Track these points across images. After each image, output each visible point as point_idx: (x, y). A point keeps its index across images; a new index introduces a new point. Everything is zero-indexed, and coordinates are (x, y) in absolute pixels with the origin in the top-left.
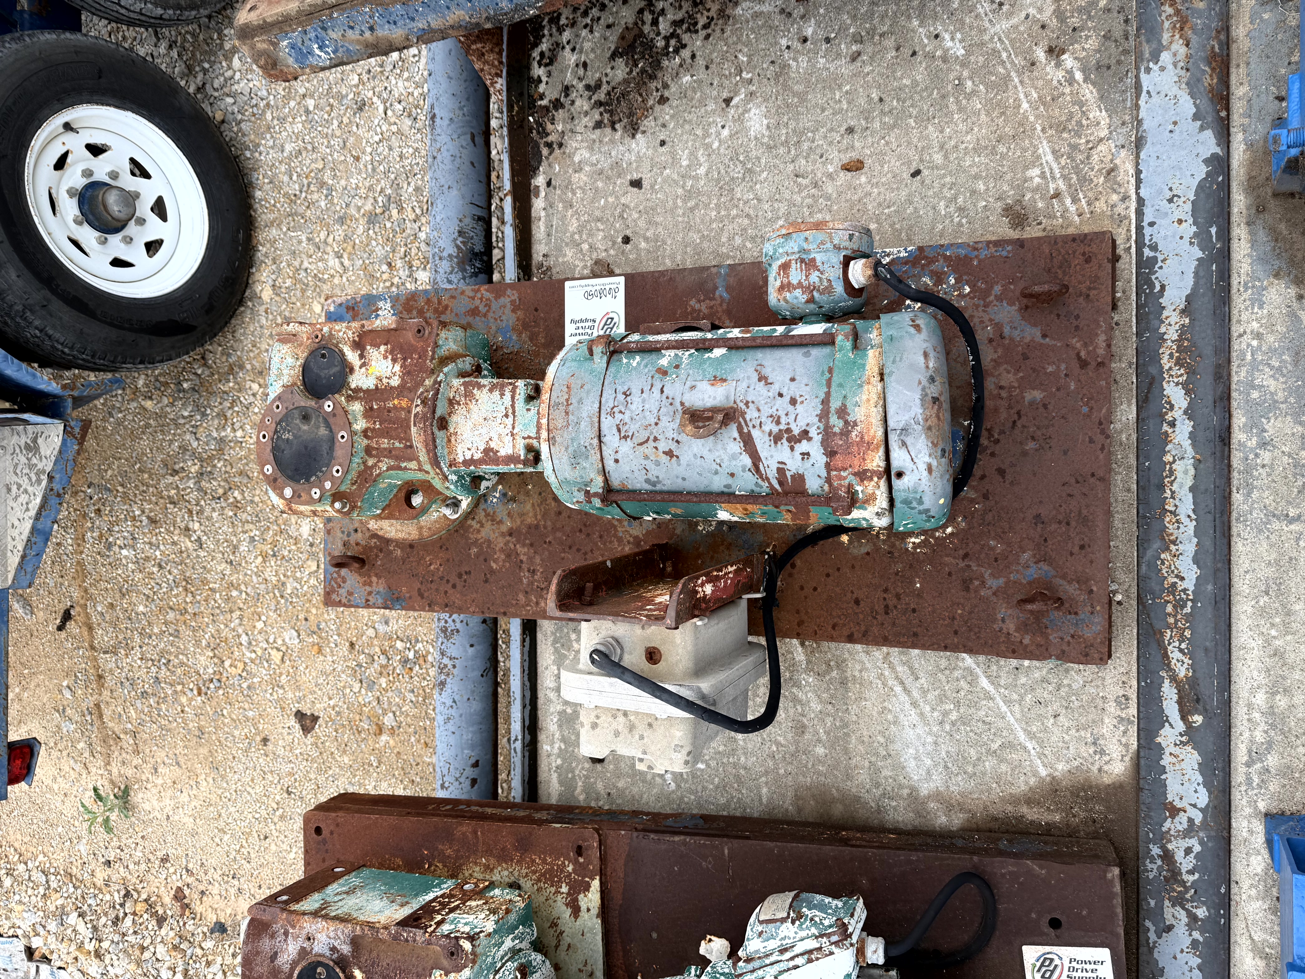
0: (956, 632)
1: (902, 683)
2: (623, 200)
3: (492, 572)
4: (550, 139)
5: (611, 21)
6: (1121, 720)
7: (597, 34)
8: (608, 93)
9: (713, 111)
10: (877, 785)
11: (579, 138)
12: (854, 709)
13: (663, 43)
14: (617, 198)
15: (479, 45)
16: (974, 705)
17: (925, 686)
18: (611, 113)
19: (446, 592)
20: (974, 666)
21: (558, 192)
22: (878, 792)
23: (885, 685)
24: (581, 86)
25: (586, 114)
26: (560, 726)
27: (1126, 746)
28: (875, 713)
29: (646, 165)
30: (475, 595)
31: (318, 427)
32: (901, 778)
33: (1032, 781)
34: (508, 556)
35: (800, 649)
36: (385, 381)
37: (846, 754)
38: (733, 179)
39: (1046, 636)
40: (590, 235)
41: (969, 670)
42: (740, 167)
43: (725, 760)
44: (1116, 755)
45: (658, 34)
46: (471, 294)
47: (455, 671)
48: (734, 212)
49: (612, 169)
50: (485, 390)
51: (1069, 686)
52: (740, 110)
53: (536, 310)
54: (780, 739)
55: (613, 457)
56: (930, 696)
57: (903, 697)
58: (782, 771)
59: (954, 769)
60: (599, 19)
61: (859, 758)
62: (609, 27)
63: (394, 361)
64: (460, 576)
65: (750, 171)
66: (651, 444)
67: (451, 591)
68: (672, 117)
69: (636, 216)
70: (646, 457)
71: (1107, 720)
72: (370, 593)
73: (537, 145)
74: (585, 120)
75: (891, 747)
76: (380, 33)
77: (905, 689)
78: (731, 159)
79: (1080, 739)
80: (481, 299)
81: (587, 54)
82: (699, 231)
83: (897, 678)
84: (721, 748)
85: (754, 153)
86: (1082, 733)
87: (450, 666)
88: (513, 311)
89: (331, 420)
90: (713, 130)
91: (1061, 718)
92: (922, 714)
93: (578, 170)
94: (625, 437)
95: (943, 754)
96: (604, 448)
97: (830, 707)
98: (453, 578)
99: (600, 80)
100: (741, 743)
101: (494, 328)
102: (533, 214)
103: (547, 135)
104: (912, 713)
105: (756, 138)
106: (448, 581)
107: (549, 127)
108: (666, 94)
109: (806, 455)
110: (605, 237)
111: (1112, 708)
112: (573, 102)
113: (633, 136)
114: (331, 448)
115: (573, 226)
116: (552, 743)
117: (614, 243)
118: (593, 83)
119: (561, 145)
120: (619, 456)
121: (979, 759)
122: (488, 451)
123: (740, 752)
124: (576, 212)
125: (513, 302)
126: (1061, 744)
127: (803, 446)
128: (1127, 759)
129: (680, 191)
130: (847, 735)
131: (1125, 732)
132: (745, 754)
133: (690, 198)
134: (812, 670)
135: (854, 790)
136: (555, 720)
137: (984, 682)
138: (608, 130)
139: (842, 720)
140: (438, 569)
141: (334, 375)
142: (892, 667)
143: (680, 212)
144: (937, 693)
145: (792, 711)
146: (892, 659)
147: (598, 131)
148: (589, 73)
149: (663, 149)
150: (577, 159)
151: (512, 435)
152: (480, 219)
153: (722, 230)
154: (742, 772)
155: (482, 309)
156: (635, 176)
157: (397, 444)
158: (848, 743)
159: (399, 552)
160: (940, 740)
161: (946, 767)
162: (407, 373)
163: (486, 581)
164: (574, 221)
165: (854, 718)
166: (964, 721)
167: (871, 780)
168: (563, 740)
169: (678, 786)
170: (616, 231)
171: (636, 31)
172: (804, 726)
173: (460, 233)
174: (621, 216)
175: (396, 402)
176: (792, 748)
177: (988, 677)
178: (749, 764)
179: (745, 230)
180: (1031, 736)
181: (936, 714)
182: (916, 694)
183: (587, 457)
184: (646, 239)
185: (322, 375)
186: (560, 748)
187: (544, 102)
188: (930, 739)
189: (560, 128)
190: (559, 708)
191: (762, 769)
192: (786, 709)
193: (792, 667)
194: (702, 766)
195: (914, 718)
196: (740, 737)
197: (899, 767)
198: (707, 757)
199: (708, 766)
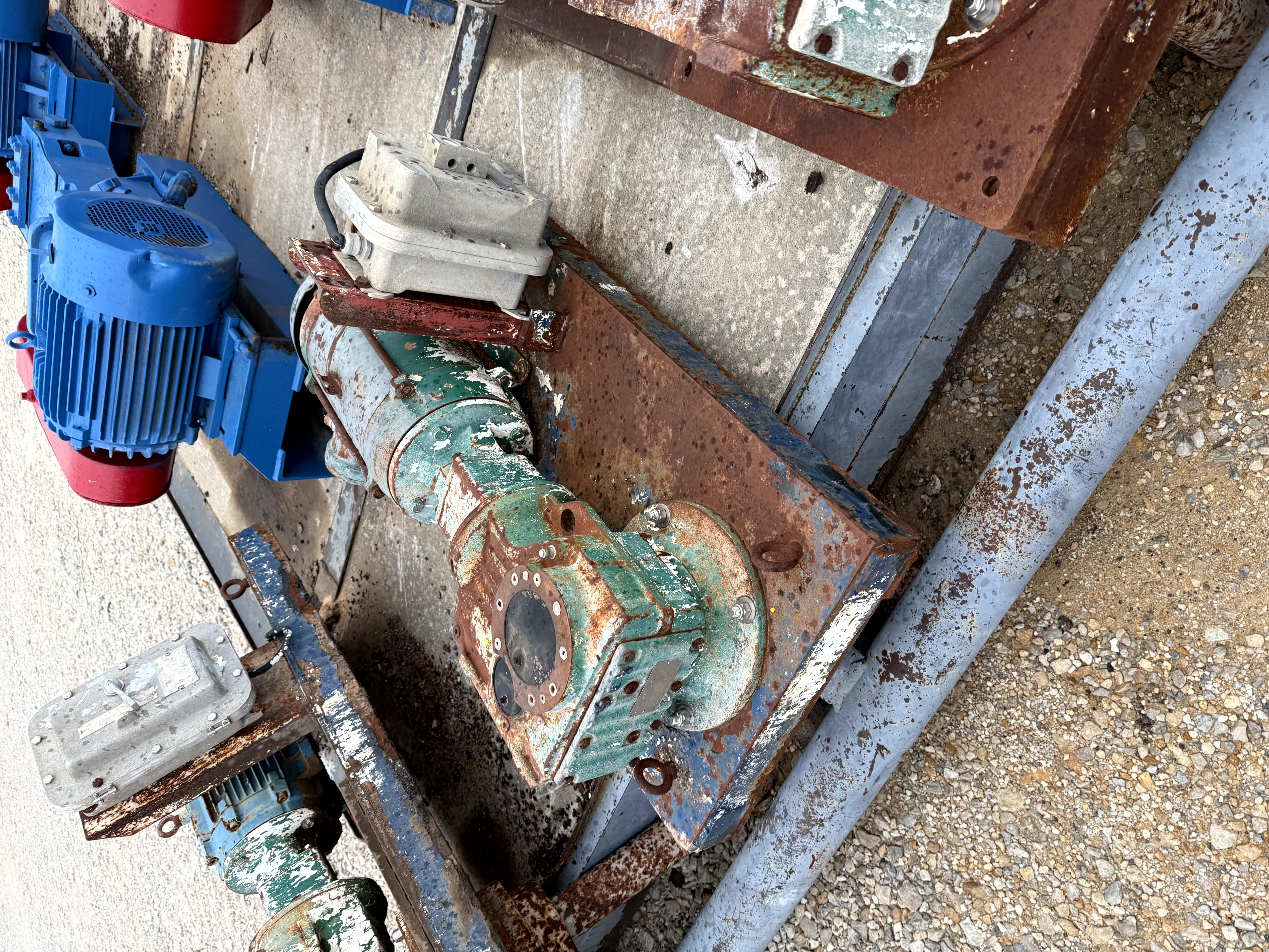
1: (560, 167)
3: (675, 428)
10: (602, 85)
12: (592, 156)
16: (533, 136)
17: (550, 160)
19: (724, 440)
22: (604, 79)
23: (569, 170)
27: (485, 83)
28: (582, 148)
32: (587, 88)
33: (526, 68)
34: (655, 432)
35: (604, 223)
36: (483, 622)
37: (610, 118)
44: (490, 78)
54: (647, 146)
56: (550, 150)
57: (564, 155)
58: (658, 114)
59: (558, 88)
61: (605, 112)
71: (486, 103)
75: (584, 116)
77: (560, 162)
79: (499, 94)
83: (561, 172)
84: (694, 151)
86: (497, 98)
91: (502, 111)
92: (559, 137)
95: (559, 101)
97: (606, 163)
98: (710, 449)
100: (676, 152)
104: (562, 141)
111: (482, 112)
121: (544, 92)
126: (507, 92)
128: (486, 74)
131: (482, 93)
134: (605, 200)
135: (617, 84)
136: (847, 245)
137: (523, 151)
139: (602, 149)
140: (721, 473)
142: (561, 181)
144: (546, 152)
145: (630, 169)
146: (558, 189)
154: (687, 122)
158: (606, 128)
160: (556, 113)
161: (561, 91)
165: (595, 148)
166: (541, 125)
167: (604, 91)
168: (849, 216)
172: (628, 151)
176: (642, 134)
180: (518, 103)
186: (859, 207)
187: (580, 796)
191: (671, 120)
192: (633, 172)
193: (616, 209)
194: (718, 137)
195: (564, 136)
196: (675, 158)
197: (585, 97)
198: (709, 145)
199: (712, 136)
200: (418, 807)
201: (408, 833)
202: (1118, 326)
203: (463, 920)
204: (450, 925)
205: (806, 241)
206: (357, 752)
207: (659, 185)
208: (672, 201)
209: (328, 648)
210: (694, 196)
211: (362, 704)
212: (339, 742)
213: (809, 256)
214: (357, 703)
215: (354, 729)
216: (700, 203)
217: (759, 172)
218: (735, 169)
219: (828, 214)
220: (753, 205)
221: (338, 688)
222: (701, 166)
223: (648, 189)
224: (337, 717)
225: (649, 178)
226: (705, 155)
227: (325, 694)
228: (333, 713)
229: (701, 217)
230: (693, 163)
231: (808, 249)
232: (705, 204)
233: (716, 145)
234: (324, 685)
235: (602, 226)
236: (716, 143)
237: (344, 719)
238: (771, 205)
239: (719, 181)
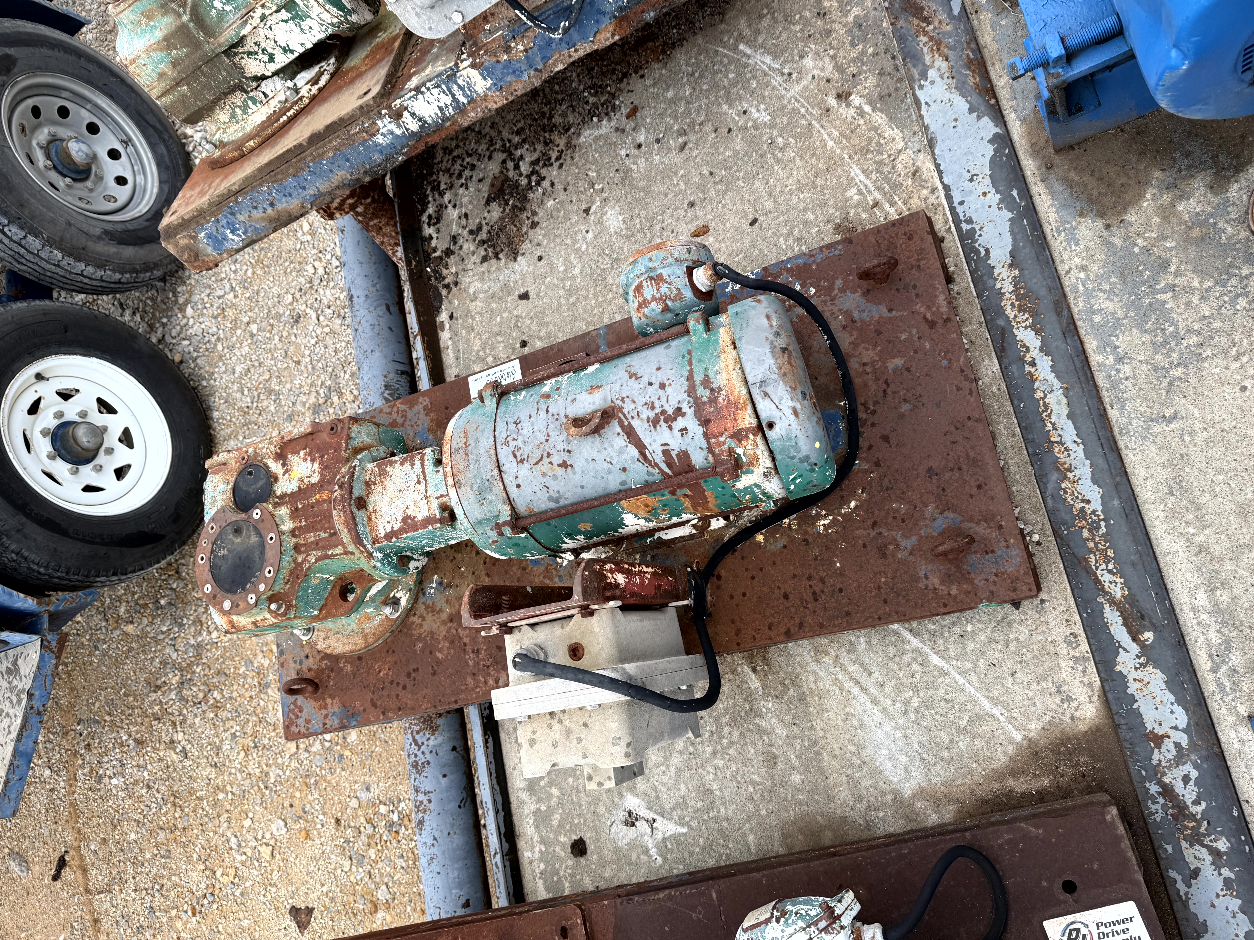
0: (885, 601)
1: (857, 683)
2: (515, 313)
3: (439, 662)
4: (447, 281)
5: (481, 176)
6: (1076, 659)
7: (471, 189)
8: (489, 232)
9: (577, 222)
10: (860, 799)
11: (471, 273)
12: (818, 724)
13: (526, 181)
14: (510, 312)
15: (376, 221)
16: (931, 685)
17: (880, 679)
18: (494, 246)
19: (397, 695)
20: (920, 645)
21: (460, 321)
22: (862, 807)
23: (841, 689)
24: (465, 233)
25: (473, 253)
26: (537, 827)
27: (1090, 685)
28: (839, 722)
29: (530, 279)
30: (425, 691)
31: (249, 537)
32: (881, 784)
33: (1010, 750)
34: (452, 642)
35: (753, 676)
36: (306, 480)
37: (822, 774)
38: (603, 270)
39: (970, 581)
40: (493, 348)
41: (916, 650)
42: (607, 259)
43: (705, 817)
44: (1083, 698)
45: (521, 175)
46: (388, 410)
47: (432, 806)
48: (610, 296)
49: (502, 290)
50: (397, 465)
51: (1017, 639)
52: (599, 215)
53: (447, 408)
54: (755, 777)
55: (514, 484)
56: (887, 689)
57: (862, 697)
58: (763, 812)
59: (931, 759)
60: (471, 177)
61: (835, 775)
62: (480, 181)
63: (313, 461)
64: (409, 675)
65: (616, 260)
66: (546, 460)
67: (402, 694)
68: (544, 236)
69: (528, 322)
70: (544, 475)
71: (1063, 664)
72: (326, 716)
73: (437, 289)
74: (473, 259)
75: (863, 754)
76: (280, 207)
77: (862, 688)
78: (599, 255)
79: (1043, 691)
80: (398, 412)
81: (466, 206)
82: (584, 319)
83: (851, 679)
85: (617, 245)
86: (1044, 684)
87: (425, 802)
88: (427, 415)
89: (260, 526)
90: (579, 237)
91: (1018, 675)
92: (884, 710)
93: (474, 299)
94: (522, 461)
95: (916, 747)
96: (504, 476)
97: (795, 728)
98: (403, 679)
99: (480, 223)
100: (717, 793)
101: (412, 434)
102: (442, 345)
103: (444, 278)
104: (875, 711)
105: (616, 233)
106: (398, 684)
107: (445, 272)
108: (536, 219)
109: (684, 431)
110: (506, 347)
111: (1063, 649)
112: (461, 248)
113: (515, 259)
114: (263, 552)
115: (477, 345)
116: (533, 847)
117: (514, 349)
118: (474, 228)
119: (456, 284)
120: (519, 481)
121: (951, 741)
122: (405, 519)
123: (718, 803)
124: (478, 333)
125: (425, 409)
126: (1026, 702)
127: (680, 423)
128: (1095, 698)
129: (562, 292)
130: (818, 753)
131: (1084, 672)
132: (724, 804)
133: (571, 295)
134: (770, 694)
135: (838, 811)
136: (531, 822)
137: (935, 659)
138: (494, 261)
139: (810, 739)
140: (387, 674)
141: (261, 488)
142: (844, 669)
143: (565, 308)
144: (893, 683)
145: (759, 744)
146: (841, 661)
147: (485, 265)
148: (470, 221)
149: (542, 263)
150: (471, 291)
151: (426, 498)
152: (403, 373)
153: (603, 313)
154: (725, 824)
155: (400, 420)
156: (522, 291)
157: (323, 535)
158: (821, 761)
159: (349, 668)
160: (909, 732)
161: (922, 759)
162: (325, 468)
163: (434, 674)
164: (477, 341)
165: (821, 733)
166: (926, 704)
167: (853, 794)
168: (543, 841)
169: (665, 859)
170: (514, 339)
171: (503, 178)
172: (775, 757)
173: (387, 387)
174: (516, 326)
175: (318, 496)
176: (769, 784)
177: (937, 653)
178: (730, 813)
179: (622, 307)
180: (995, 701)
181: (898, 706)
182: (873, 690)
183: (491, 490)
184: (541, 339)
185: (251, 490)
186: (541, 851)
187: (437, 254)
188: (899, 734)
189: (453, 270)
190: (533, 807)
191: (744, 815)
192: (753, 743)
193: (750, 697)
194: (684, 830)
195: (878, 716)
196: (715, 787)
197: (877, 773)
198: (687, 819)
199: (690, 828)
200: (358, 179)
201: (331, 171)
202: (432, 859)
203: (262, 218)
204: (256, 208)
205: (560, 804)
206: (413, 114)
207: (714, 753)
208: (691, 749)
209: (554, 64)
210: (673, 769)
211: (472, 114)
212: (423, 93)
213: (550, 796)
214: (473, 109)
215: (441, 109)
216: (663, 768)
217: (633, 825)
218: (650, 815)
219: (557, 833)
220: (616, 800)
221: (495, 84)
222: (683, 797)
223: (725, 741)
224: (455, 87)
225: (731, 751)
226: (686, 808)
227: (487, 69)
228: (460, 82)
229: (653, 758)
230: (693, 794)
231: (555, 799)
232: (658, 770)
233: (681, 822)
234: (500, 66)
235: (754, 670)
236: (682, 825)
237: (453, 95)
238: (601, 809)
239: (657, 797)
